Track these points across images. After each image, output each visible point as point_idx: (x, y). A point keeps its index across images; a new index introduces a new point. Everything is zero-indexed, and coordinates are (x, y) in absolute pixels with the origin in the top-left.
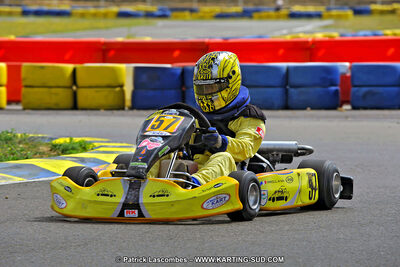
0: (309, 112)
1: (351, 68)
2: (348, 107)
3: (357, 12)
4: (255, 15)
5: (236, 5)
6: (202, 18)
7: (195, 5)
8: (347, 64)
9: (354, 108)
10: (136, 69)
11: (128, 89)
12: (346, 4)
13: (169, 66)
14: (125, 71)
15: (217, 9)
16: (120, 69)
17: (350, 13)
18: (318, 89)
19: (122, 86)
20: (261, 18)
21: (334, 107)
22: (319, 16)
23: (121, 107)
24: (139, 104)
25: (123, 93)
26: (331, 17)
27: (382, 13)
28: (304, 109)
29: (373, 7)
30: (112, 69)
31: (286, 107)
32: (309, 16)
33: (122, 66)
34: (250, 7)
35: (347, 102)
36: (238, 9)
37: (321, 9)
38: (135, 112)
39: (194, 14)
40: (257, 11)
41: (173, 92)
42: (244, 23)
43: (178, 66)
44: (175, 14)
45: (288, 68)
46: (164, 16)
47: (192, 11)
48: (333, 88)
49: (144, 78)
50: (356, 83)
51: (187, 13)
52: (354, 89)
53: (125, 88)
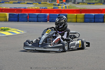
0: (42, 22)
1: (49, 15)
2: (49, 22)
3: (39, 3)
4: (21, 3)
5: (17, 1)
6: (10, 3)
7: (9, 1)
8: (48, 14)
9: (50, 22)
10: (9, 14)
11: (8, 17)
12: (37, 2)
13: (15, 13)
14: (7, 14)
15: (13, 2)
16: (6, 14)
17: (38, 3)
18: (43, 18)
19: (6, 17)
20: (22, 4)
21: (46, 22)
22: (32, 4)
23: (6, 21)
24: (10, 20)
25: (7, 18)
26: (34, 4)
27: (43, 3)
28: (41, 22)
29: (41, 2)
30: (5, 14)
31: (38, 21)
32: (30, 4)
33: (7, 13)
34: (19, 1)
35: (48, 21)
36: (17, 2)
37: (32, 2)
38: (9, 22)
39: (9, 3)
40: (21, 2)
41: (16, 18)
42: (18, 4)
43: (17, 13)
44: (5, 2)
45: (38, 14)
46: (3, 3)
47: (8, 2)
48: (46, 18)
49: (11, 16)
50: (50, 17)
51: (7, 2)
52: (50, 18)
53: (7, 17)
